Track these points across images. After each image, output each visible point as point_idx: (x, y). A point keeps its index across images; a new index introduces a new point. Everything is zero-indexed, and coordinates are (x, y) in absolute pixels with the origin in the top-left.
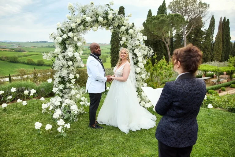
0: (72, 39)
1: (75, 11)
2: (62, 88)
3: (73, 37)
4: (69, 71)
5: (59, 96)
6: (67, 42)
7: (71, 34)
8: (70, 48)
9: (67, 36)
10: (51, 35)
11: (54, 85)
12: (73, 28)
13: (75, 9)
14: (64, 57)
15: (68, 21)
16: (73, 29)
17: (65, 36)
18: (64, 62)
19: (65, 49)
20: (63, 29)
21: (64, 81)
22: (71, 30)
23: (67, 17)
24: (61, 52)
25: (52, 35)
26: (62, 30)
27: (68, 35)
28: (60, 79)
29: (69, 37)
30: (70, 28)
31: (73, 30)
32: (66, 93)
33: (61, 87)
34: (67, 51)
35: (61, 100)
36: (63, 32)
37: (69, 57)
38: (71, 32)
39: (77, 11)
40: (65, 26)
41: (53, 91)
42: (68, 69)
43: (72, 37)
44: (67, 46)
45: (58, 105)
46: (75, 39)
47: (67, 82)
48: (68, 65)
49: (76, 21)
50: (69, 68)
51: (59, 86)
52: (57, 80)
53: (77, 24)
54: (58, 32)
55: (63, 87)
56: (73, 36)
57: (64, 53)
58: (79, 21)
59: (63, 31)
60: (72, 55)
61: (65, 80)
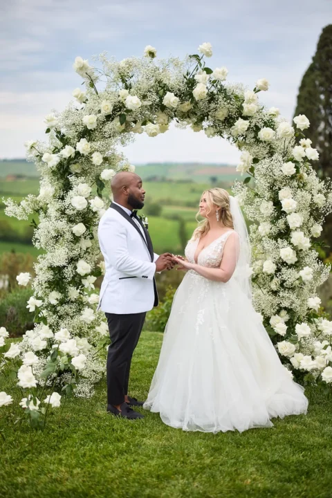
0: (88, 158)
1: (97, 78)
2: (54, 302)
3: (91, 153)
4: (76, 252)
5: (46, 323)
6: (74, 168)
7: (83, 146)
8: (80, 184)
9: (74, 150)
10: (29, 148)
11: (35, 293)
12: (89, 128)
13: (96, 74)
14: (63, 212)
15: (79, 109)
16: (91, 130)
17: (68, 152)
18: (62, 225)
19: (67, 187)
20: (63, 131)
21: (63, 282)
22: (86, 133)
23: (77, 97)
24: (54, 196)
25: (32, 147)
26: (59, 132)
27: (75, 148)
28: (49, 275)
29: (78, 154)
30: (80, 129)
31: (90, 135)
32: (68, 315)
33: (54, 297)
34: (71, 193)
35: (49, 334)
36: (64, 141)
37: (75, 212)
38: (83, 141)
39: (104, 78)
40: (69, 122)
41: (27, 307)
42: (75, 247)
43: (86, 154)
44: (72, 179)
45: (41, 349)
46: (97, 159)
47: (69, 283)
48: (74, 235)
49: (97, 109)
50: (77, 245)
51: (47, 295)
52: (44, 276)
53: (102, 116)
54: (52, 138)
55: (57, 299)
56: (89, 150)
57: (63, 198)
58: (107, 107)
59: (64, 135)
60: (85, 206)
61: (65, 278)
